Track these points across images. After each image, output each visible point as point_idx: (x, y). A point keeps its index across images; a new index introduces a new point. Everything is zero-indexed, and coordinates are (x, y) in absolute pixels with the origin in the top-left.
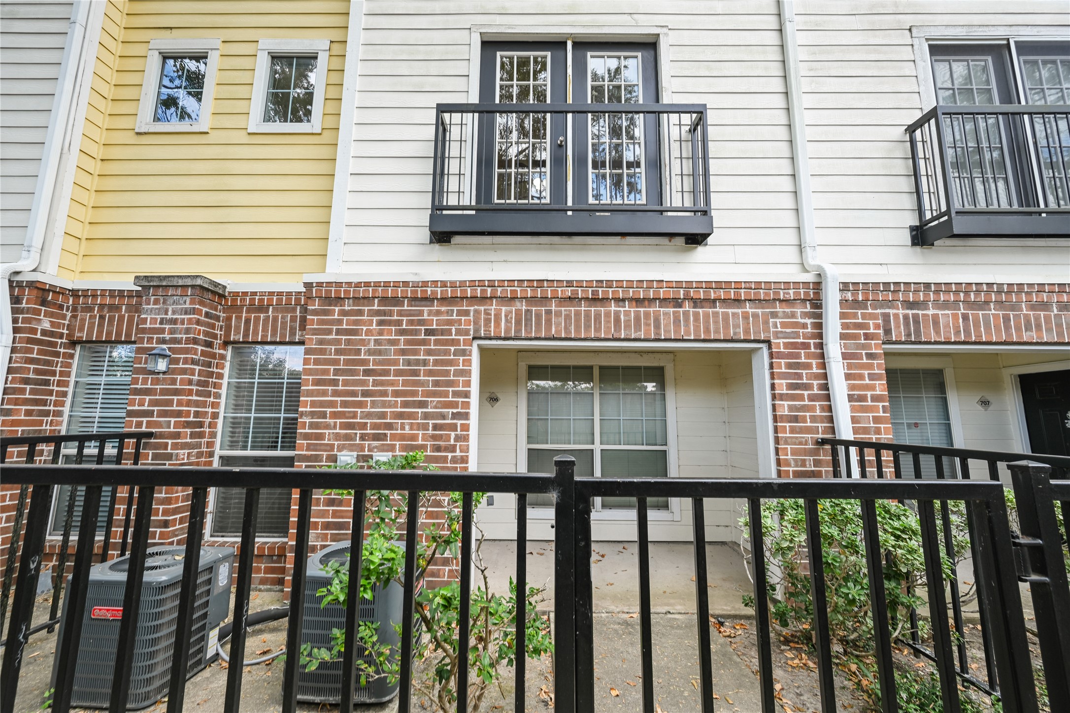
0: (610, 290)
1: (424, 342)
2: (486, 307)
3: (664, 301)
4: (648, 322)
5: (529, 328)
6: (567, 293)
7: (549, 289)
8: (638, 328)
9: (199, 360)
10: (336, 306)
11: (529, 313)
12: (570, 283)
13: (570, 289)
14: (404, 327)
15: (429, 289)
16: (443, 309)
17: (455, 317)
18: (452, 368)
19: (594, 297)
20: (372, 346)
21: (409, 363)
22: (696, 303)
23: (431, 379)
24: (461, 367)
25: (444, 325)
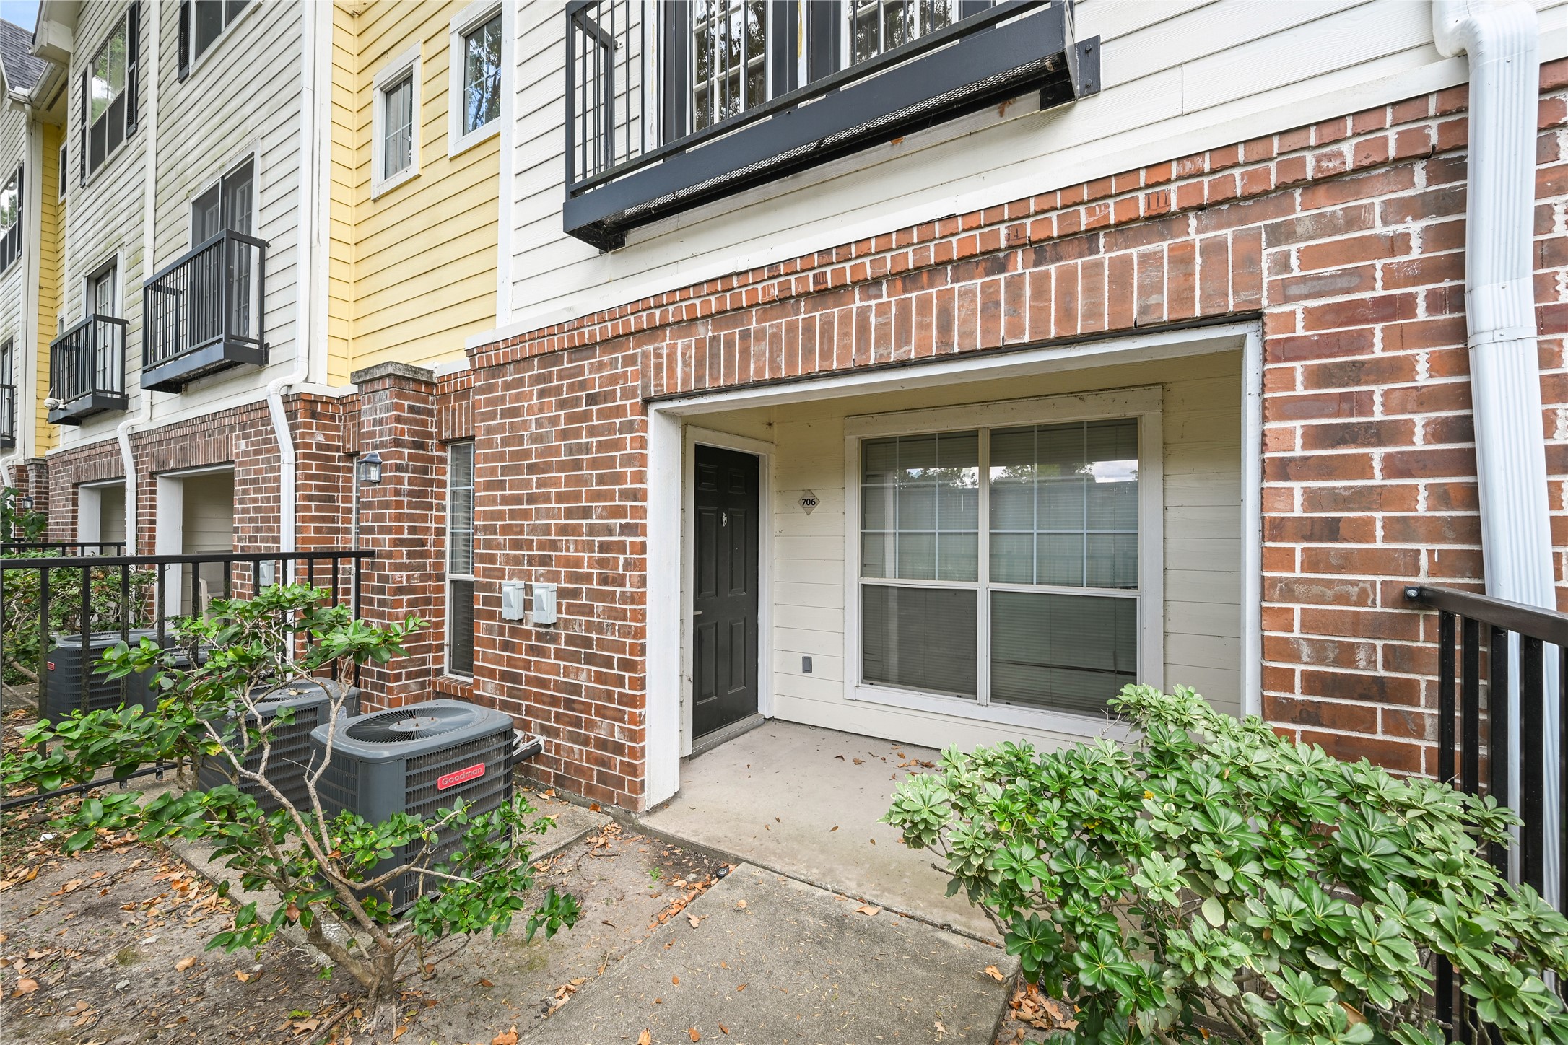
0: (847, 265)
1: (586, 416)
2: (656, 345)
3: (965, 264)
4: (926, 320)
5: (715, 371)
6: (772, 291)
7: (743, 290)
8: (903, 338)
9: (407, 465)
10: (499, 378)
11: (715, 343)
12: (772, 270)
13: (775, 282)
14: (565, 396)
15: (586, 330)
16: (606, 358)
17: (620, 370)
18: (618, 454)
19: (818, 288)
20: (533, 429)
21: (570, 450)
22: (1041, 249)
23: (594, 472)
24: (628, 451)
25: (607, 386)
